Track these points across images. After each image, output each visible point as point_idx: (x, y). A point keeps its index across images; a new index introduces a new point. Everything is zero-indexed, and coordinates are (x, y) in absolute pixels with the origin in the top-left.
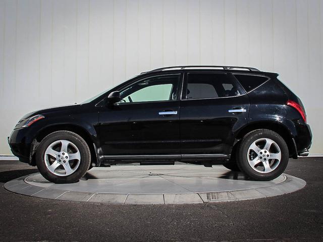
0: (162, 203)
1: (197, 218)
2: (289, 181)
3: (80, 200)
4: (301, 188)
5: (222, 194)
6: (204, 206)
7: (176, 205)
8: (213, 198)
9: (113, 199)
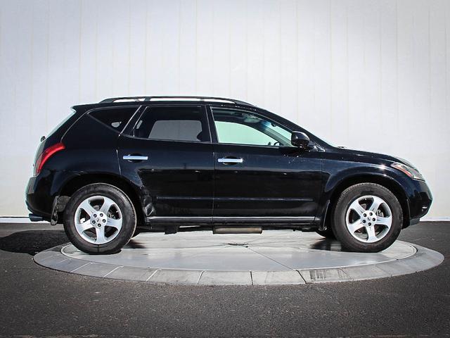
0: (249, 283)
1: (298, 304)
2: (421, 255)
3: (136, 279)
4: (437, 265)
5: (331, 271)
6: (308, 288)
7: (268, 287)
8: (318, 277)
9: (183, 277)
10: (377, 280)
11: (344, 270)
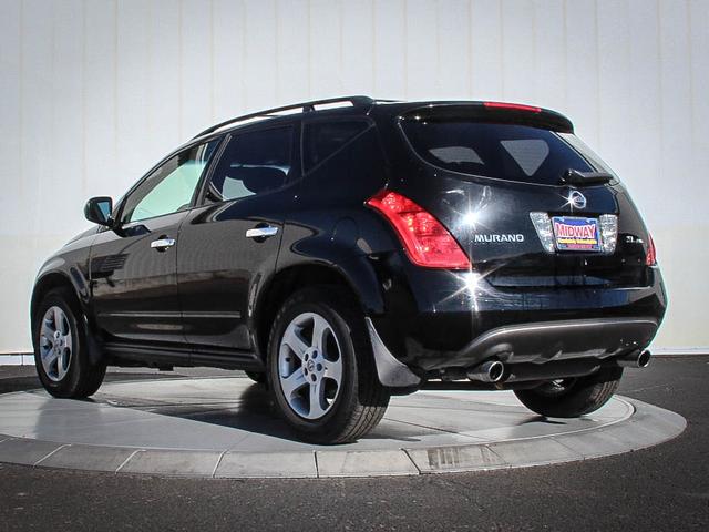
0: (313, 474)
1: (403, 513)
2: (642, 418)
4: (673, 437)
5: (469, 450)
6: (423, 482)
8: (444, 463)
9: (186, 464)
10: (556, 466)
11: (493, 448)
